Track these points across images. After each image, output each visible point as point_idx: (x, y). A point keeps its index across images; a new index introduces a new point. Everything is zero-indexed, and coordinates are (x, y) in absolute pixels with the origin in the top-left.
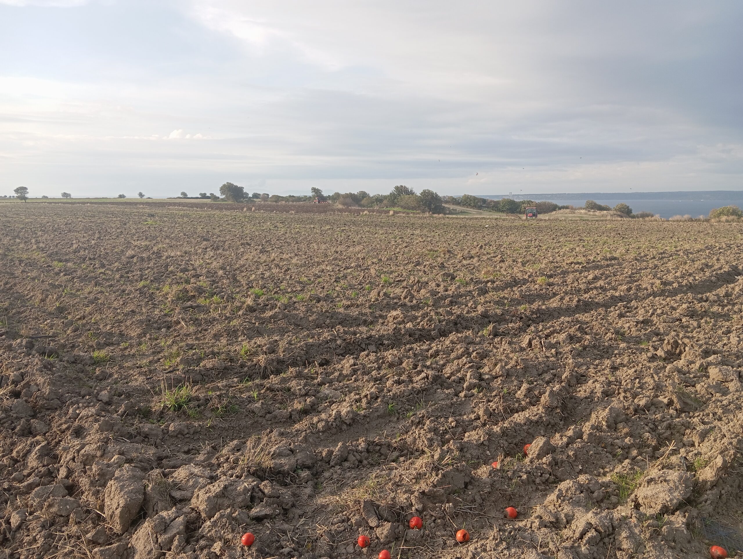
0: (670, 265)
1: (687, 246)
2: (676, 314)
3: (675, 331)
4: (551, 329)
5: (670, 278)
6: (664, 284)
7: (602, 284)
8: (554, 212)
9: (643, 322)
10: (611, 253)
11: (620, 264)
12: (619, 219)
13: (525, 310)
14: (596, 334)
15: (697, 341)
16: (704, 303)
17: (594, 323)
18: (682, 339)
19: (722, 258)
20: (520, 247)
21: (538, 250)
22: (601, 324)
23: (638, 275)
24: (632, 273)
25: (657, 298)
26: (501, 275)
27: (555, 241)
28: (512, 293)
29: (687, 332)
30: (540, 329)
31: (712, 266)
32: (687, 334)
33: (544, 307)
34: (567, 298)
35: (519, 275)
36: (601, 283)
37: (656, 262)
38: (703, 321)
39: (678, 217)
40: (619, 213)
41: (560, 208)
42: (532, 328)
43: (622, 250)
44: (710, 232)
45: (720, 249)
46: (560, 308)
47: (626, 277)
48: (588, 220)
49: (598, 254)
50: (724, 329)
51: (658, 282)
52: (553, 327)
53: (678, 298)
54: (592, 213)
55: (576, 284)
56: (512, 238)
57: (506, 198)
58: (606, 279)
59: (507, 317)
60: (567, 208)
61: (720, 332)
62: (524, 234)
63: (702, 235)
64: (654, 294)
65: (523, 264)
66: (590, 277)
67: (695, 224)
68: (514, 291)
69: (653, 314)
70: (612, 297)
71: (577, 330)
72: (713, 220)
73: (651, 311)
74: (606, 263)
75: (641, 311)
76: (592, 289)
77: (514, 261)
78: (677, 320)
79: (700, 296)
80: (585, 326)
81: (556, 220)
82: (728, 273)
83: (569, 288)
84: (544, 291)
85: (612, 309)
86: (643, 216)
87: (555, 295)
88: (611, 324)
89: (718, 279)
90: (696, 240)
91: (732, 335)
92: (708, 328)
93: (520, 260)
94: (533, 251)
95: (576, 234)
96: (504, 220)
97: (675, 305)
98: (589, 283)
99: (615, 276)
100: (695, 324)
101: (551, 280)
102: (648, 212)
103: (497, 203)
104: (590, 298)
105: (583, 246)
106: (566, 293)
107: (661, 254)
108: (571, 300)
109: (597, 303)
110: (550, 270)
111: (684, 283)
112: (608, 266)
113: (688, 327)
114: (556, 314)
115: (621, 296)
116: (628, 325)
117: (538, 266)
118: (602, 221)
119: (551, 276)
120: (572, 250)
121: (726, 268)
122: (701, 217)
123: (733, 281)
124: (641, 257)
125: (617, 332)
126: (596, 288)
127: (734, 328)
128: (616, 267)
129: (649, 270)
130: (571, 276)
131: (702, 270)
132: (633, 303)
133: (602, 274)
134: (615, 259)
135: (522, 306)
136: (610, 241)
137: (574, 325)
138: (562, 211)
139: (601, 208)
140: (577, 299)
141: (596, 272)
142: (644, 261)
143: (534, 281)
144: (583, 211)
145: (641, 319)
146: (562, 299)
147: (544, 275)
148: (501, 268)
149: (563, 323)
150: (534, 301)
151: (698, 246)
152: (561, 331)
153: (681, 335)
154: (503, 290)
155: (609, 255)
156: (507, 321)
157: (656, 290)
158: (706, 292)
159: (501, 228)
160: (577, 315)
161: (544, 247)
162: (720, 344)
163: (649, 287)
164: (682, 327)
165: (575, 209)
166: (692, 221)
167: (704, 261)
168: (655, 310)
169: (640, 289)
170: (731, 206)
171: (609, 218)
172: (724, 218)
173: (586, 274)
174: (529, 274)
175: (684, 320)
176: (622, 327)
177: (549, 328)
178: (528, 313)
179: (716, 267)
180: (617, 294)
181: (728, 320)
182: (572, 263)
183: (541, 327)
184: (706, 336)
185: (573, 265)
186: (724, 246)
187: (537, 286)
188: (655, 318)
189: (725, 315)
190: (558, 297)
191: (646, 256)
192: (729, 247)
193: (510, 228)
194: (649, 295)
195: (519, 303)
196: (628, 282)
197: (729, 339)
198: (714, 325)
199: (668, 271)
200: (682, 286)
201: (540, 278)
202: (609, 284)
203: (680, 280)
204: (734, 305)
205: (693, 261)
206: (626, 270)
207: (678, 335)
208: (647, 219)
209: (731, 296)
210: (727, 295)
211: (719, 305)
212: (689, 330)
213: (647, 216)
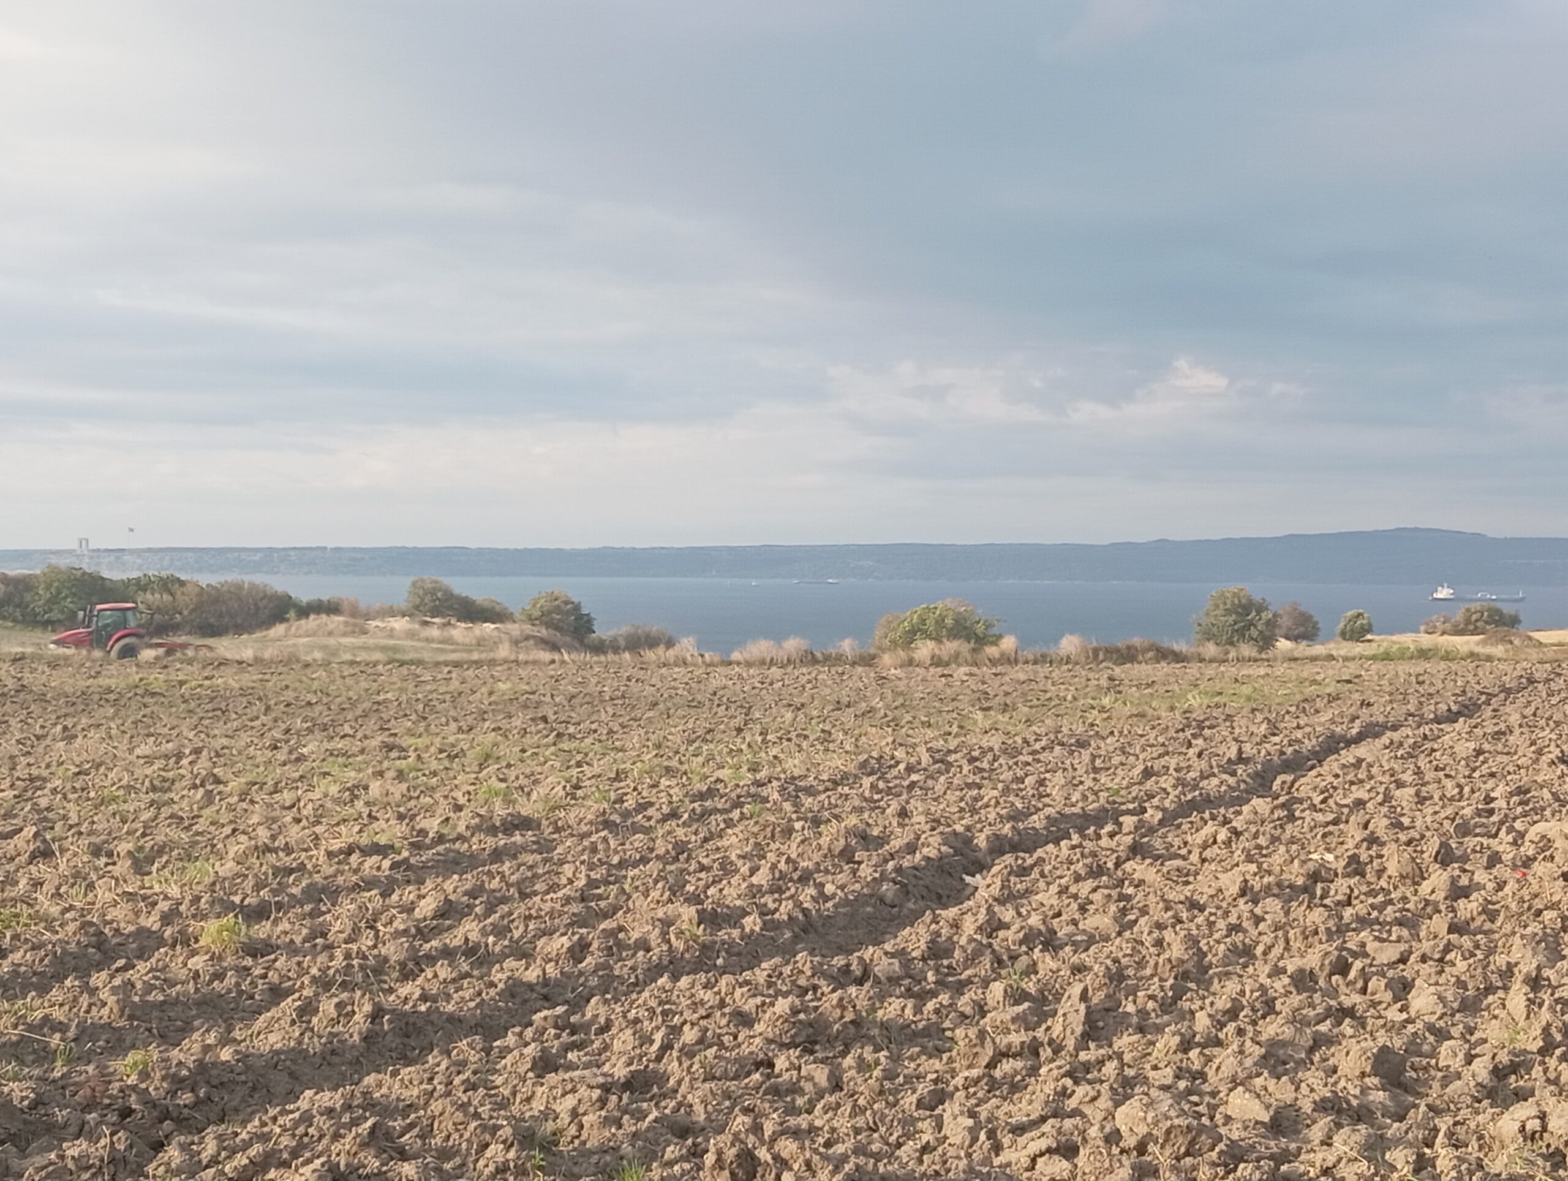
0: (733, 842)
1: (794, 765)
2: (752, 1043)
3: (747, 1111)
4: (256, 1150)
5: (732, 893)
6: (711, 919)
7: (474, 936)
8: (279, 629)
9: (628, 1085)
10: (509, 802)
11: (544, 847)
12: (545, 656)
13: (144, 1075)
14: (445, 1154)
15: (828, 1144)
16: (853, 990)
17: (436, 1106)
18: (773, 1140)
19: (916, 806)
20: (129, 788)
21: (209, 798)
22: (463, 1107)
23: (614, 889)
24: (592, 884)
25: (684, 982)
26: (36, 918)
27: (281, 756)
28: (84, 1000)
29: (792, 1110)
30: (205, 1157)
31: (882, 840)
32: (792, 1121)
33: (226, 1054)
34: (328, 1006)
35: (120, 913)
36: (469, 929)
37: (680, 832)
38: (849, 1061)
39: (761, 648)
40: (544, 632)
41: (305, 611)
42: (173, 1154)
43: (552, 785)
44: (877, 703)
45: (910, 769)
46: (298, 1054)
47: (568, 900)
48: (419, 663)
49: (459, 808)
50: (923, 1088)
51: (689, 912)
52: (265, 1138)
53: (760, 975)
54: (435, 632)
55: (366, 941)
56: (89, 745)
57: (63, 563)
58: (490, 910)
59: (61, 1115)
60: (331, 608)
61: (909, 1101)
62: (145, 728)
63: (847, 717)
64: (674, 967)
65: (141, 865)
66: (427, 907)
67: (824, 674)
68: (93, 991)
69: (666, 1047)
70: (514, 989)
71: (364, 1145)
72: (887, 659)
73: (658, 1037)
74: (490, 842)
75: (623, 1040)
76: (431, 959)
77: (96, 851)
78: (758, 1065)
79: (839, 961)
80: (398, 1124)
81: (289, 661)
82: (939, 866)
83: (339, 961)
84: (231, 979)
85: (511, 1039)
86: (637, 643)
87: (277, 994)
88: (503, 1104)
89: (905, 891)
90: (826, 738)
91: (949, 1110)
92: (865, 1087)
93: (124, 847)
94: (186, 800)
95: (372, 723)
96: (54, 664)
97: (750, 1005)
98: (423, 933)
99: (524, 896)
100: (821, 1074)
101: (262, 930)
102: (654, 629)
103: (23, 584)
104: (424, 998)
105: (401, 776)
106: (324, 984)
107: (702, 796)
108: (344, 1012)
109: (451, 1018)
110: (258, 886)
111: (782, 915)
112: (497, 855)
113: (795, 1089)
114: (280, 1081)
115: (545, 981)
116: (570, 1101)
117: (204, 871)
118: (478, 664)
119: (260, 913)
120: (354, 792)
121: (932, 847)
122: (847, 646)
123: (959, 894)
124: (626, 814)
125: (526, 1138)
126: (448, 953)
127: (959, 1081)
128: (530, 858)
129: (654, 867)
130: (347, 906)
131: (847, 854)
132: (595, 1009)
133: (473, 894)
134: (524, 823)
135: (133, 1057)
136: (509, 751)
137: (355, 1123)
138: (313, 622)
139: (471, 612)
140: (368, 1008)
141: (449, 886)
142: (636, 829)
143: (185, 940)
144: (399, 624)
145: (620, 1071)
146: (307, 1010)
147: (229, 907)
148: (38, 884)
149: (307, 1118)
150: (186, 1029)
151: (836, 763)
152: (295, 1153)
153: (769, 1128)
154: (43, 990)
155: (500, 811)
156: (56, 1133)
157: (679, 945)
158: (861, 944)
159: (42, 699)
160: (370, 1080)
161: (235, 785)
162: (908, 1150)
163: (654, 937)
164: (776, 1092)
165: (368, 617)
166: (815, 661)
167: (852, 821)
168: (676, 1031)
169: (620, 945)
170: (948, 604)
171: (504, 651)
172: (924, 649)
173: (409, 893)
174: (164, 906)
175: (781, 1063)
176: (549, 1114)
177: (247, 1145)
178: (156, 1087)
179: (896, 844)
180: (532, 975)
181: (939, 1052)
182: (349, 851)
183: (210, 1147)
184: (860, 1122)
185: (354, 859)
186: (925, 759)
187: (197, 962)
188: (672, 1066)
189: (926, 1032)
190: (289, 1005)
191: (642, 807)
192: (942, 760)
193: (83, 701)
194: (655, 971)
195: (118, 1045)
196: (578, 921)
197: (939, 1127)
198: (890, 1075)
199: (727, 869)
200: (777, 926)
201: (212, 926)
202: (500, 931)
203: (769, 901)
204: (960, 988)
205: (817, 822)
206: (568, 870)
207: (756, 1129)
208: (650, 655)
209: (948, 953)
210: (937, 951)
211: (909, 993)
212: (800, 1101)
213: (652, 642)
